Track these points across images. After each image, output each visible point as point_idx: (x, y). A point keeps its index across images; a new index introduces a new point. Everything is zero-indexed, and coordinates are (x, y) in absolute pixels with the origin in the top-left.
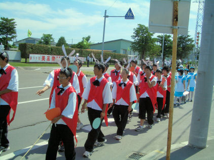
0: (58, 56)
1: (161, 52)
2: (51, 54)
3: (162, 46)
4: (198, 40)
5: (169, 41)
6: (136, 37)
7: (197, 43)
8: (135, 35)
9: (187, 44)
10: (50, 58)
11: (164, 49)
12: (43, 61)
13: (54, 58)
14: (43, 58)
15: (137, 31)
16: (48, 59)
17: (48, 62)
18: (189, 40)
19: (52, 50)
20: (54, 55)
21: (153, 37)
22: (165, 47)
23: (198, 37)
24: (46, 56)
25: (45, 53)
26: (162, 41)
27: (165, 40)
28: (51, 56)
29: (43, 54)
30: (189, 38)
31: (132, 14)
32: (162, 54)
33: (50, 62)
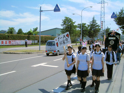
0: (13, 41)
1: (81, 34)
2: (8, 39)
3: (81, 30)
4: (102, 26)
5: (85, 27)
6: (64, 25)
7: (102, 28)
8: (63, 24)
9: (96, 29)
10: (7, 42)
11: (83, 32)
12: (2, 45)
13: (10, 42)
14: (2, 42)
15: (64, 21)
16: (6, 43)
17: (6, 45)
18: (97, 26)
19: (8, 36)
20: (10, 40)
21: (74, 25)
22: (83, 31)
23: (102, 24)
24: (4, 41)
25: (4, 39)
26: (81, 27)
27: (83, 27)
28: (8, 41)
29: (2, 40)
30: (97, 24)
31: (59, 8)
32: (81, 35)
33: (7, 44)
